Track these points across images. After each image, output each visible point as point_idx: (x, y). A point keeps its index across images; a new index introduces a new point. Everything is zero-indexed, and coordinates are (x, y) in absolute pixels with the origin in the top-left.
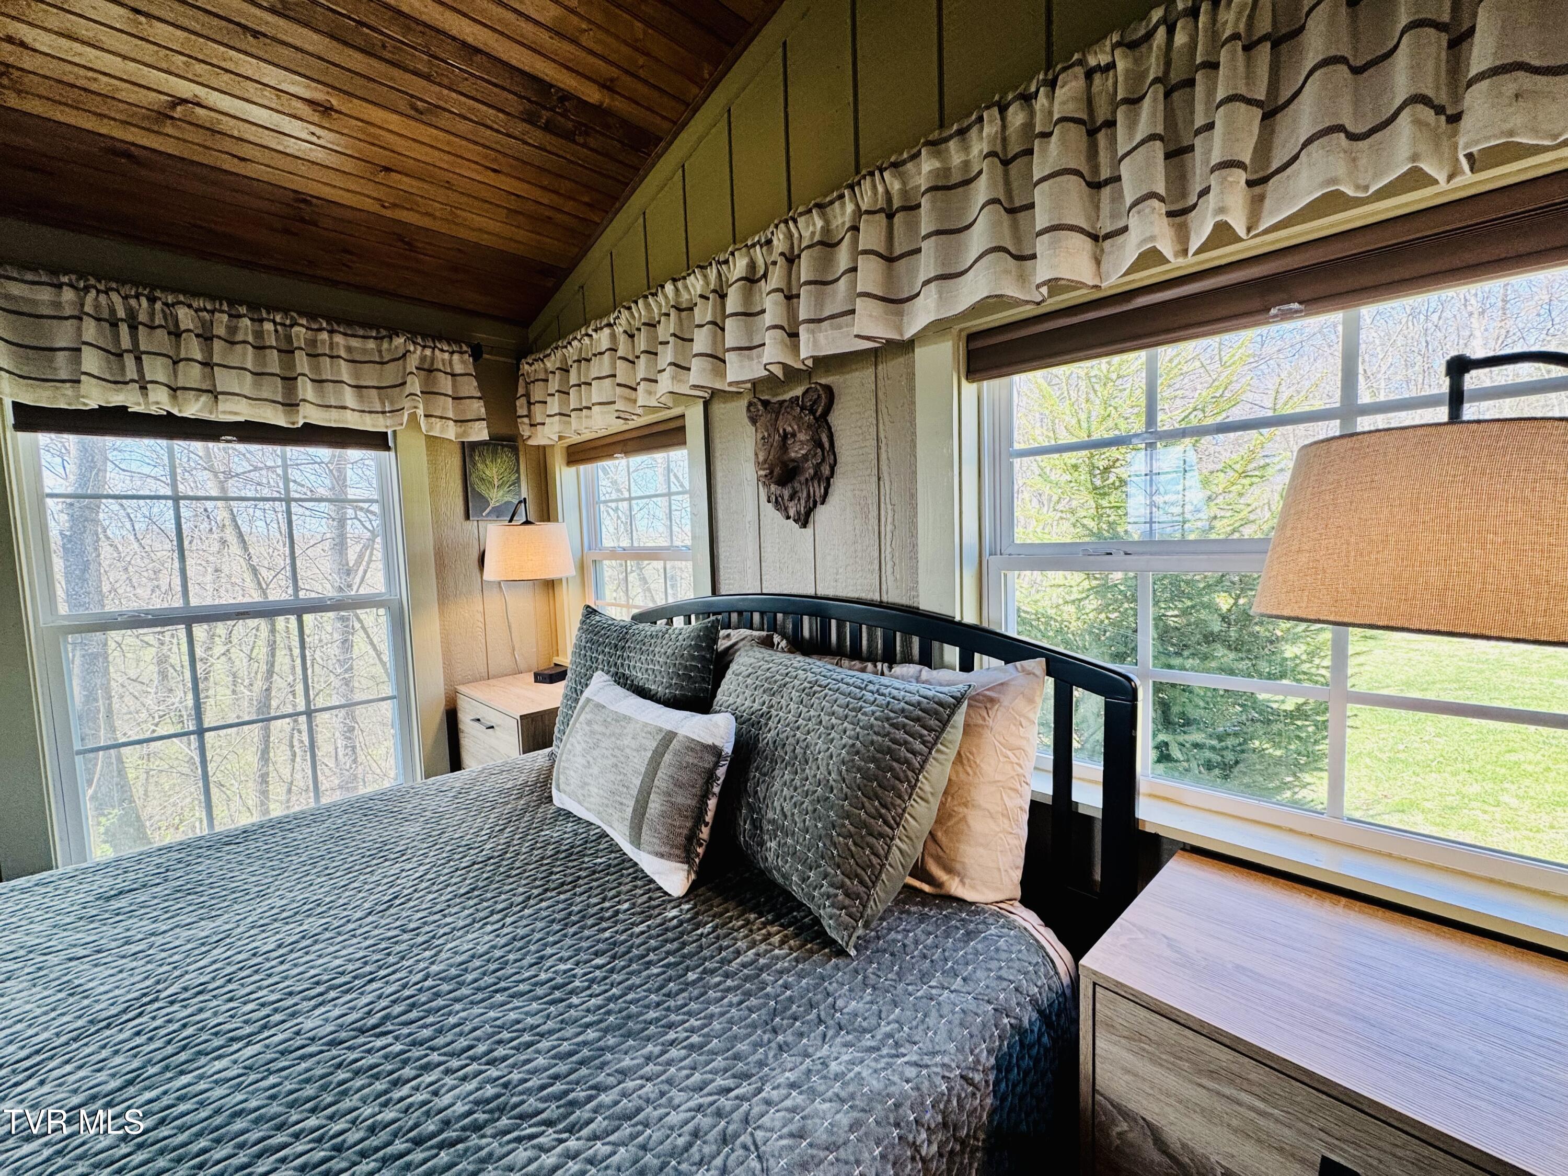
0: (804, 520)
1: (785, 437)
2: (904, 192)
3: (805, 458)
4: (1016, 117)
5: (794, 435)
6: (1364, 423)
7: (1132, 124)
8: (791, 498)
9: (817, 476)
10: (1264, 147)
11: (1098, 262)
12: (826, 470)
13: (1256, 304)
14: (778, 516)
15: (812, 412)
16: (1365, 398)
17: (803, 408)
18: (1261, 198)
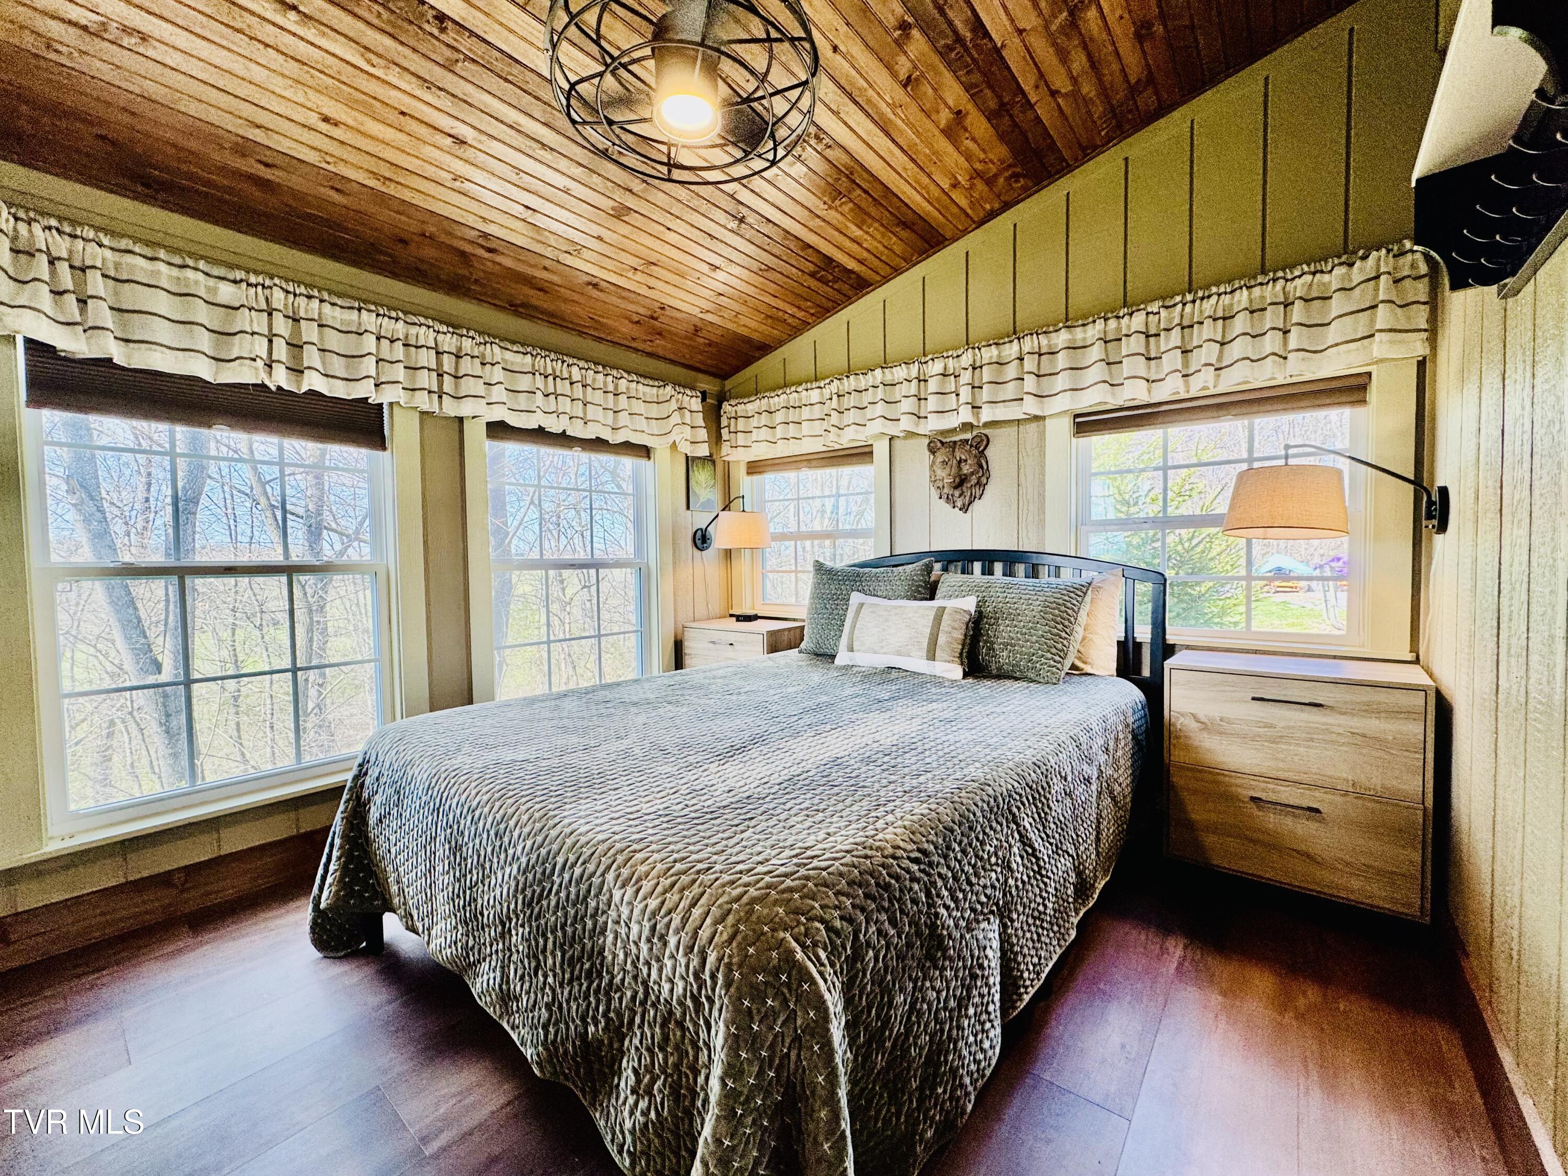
0: (965, 509)
1: (960, 462)
2: (1050, 346)
3: (972, 473)
4: (1112, 323)
5: (966, 461)
6: (1256, 465)
7: (1167, 339)
8: (960, 496)
9: (978, 483)
10: (1220, 358)
11: (1149, 392)
12: (984, 480)
13: (1215, 414)
14: (948, 507)
15: (977, 448)
16: (1256, 455)
17: (971, 446)
18: (1219, 376)
